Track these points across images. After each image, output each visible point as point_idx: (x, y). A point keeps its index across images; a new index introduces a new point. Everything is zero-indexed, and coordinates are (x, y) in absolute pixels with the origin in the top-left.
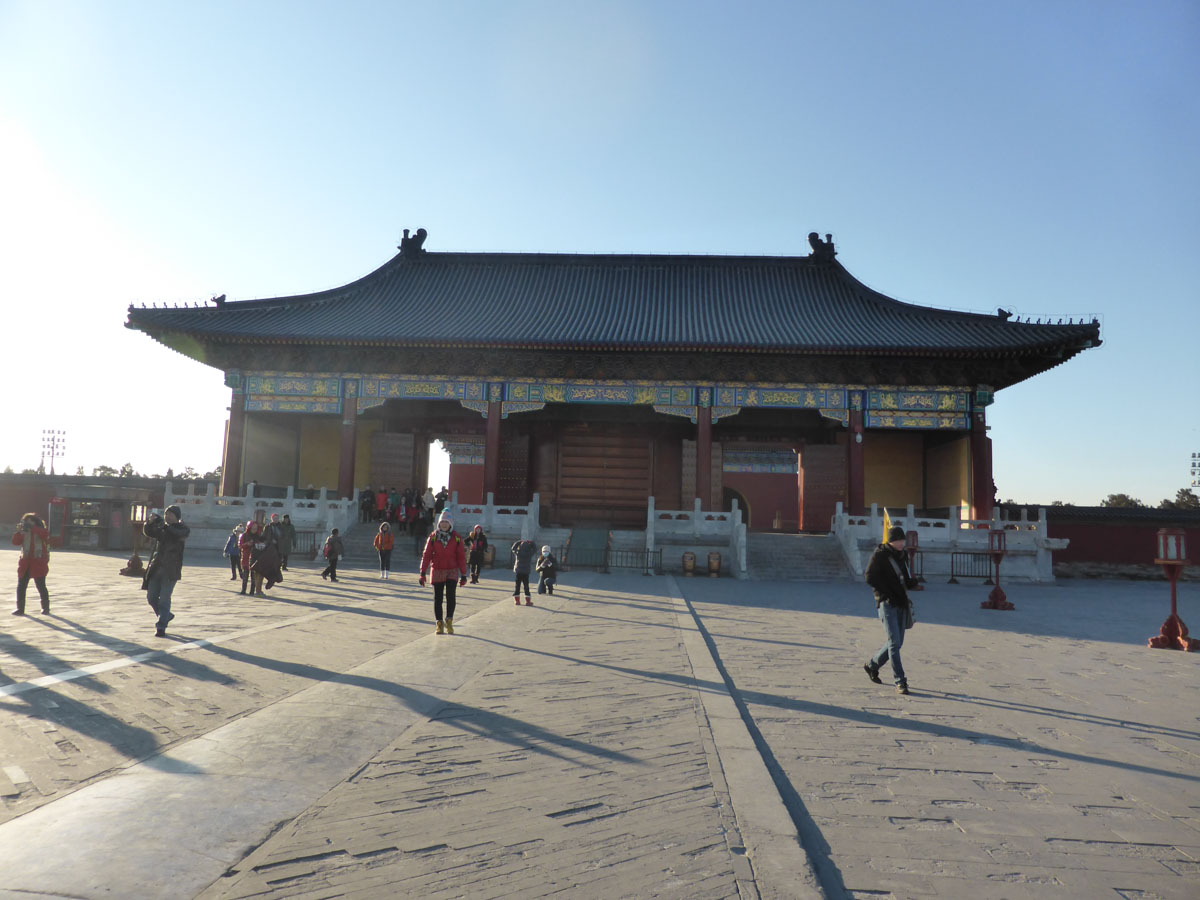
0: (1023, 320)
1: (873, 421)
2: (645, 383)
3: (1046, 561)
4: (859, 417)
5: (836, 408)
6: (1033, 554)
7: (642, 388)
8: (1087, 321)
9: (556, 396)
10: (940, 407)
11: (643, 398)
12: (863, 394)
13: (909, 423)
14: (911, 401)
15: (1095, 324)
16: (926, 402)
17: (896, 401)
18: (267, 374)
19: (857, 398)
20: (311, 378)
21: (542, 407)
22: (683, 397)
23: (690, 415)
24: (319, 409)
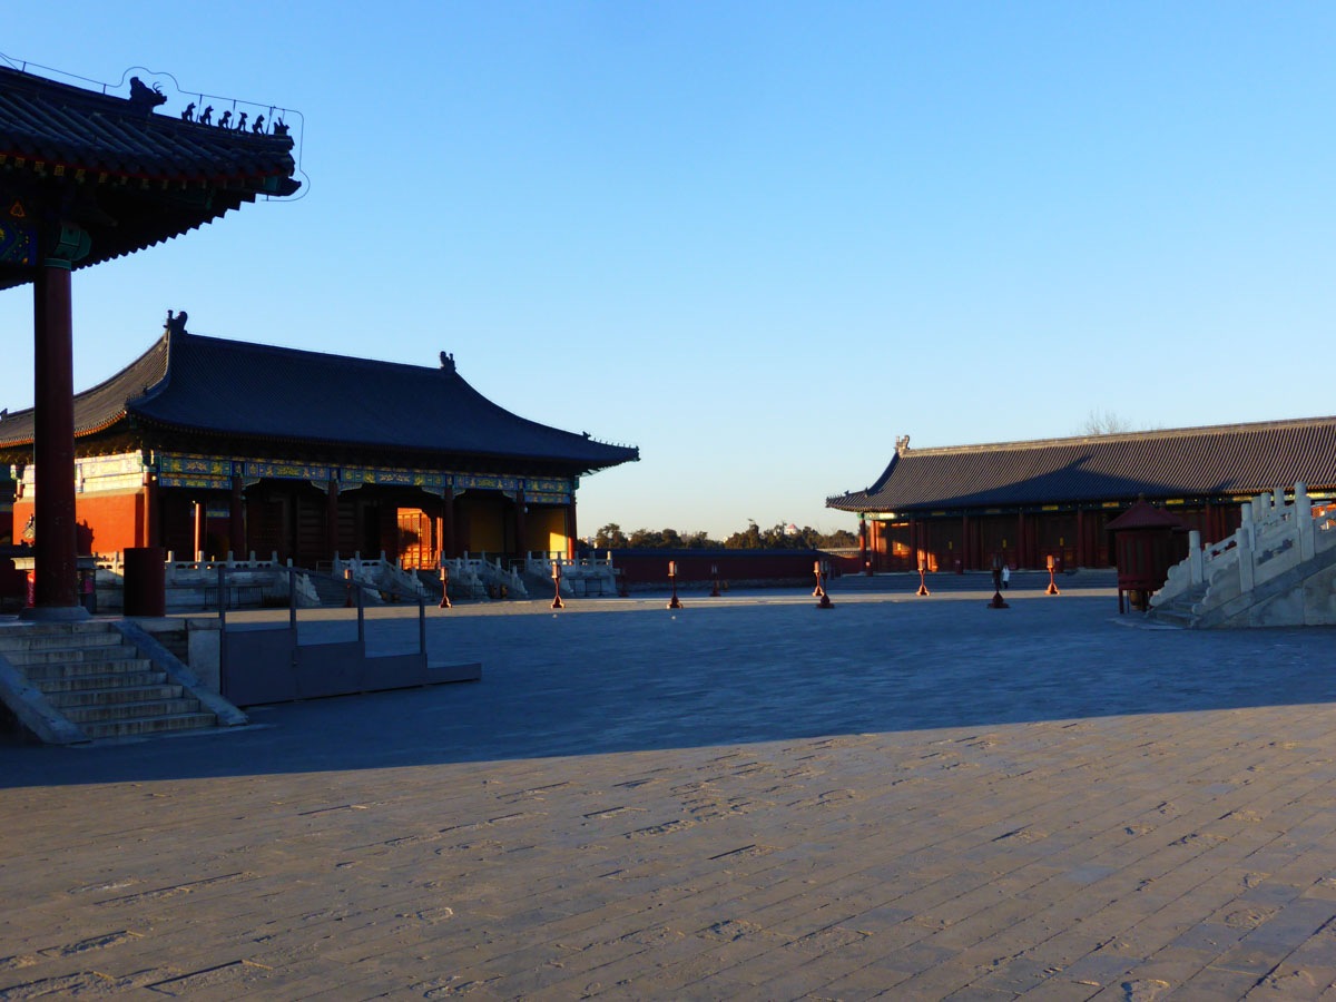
0: (598, 441)
1: (529, 499)
2: (418, 471)
3: (613, 581)
4: (520, 493)
5: (512, 491)
6: (607, 578)
7: (418, 474)
8: (633, 447)
9: (370, 479)
10: (557, 490)
11: (419, 481)
12: (524, 481)
14: (545, 486)
15: (637, 449)
16: (551, 487)
17: (539, 486)
18: (175, 455)
19: (521, 484)
20: (208, 460)
21: (360, 486)
22: (439, 481)
23: (441, 494)
24: (216, 485)
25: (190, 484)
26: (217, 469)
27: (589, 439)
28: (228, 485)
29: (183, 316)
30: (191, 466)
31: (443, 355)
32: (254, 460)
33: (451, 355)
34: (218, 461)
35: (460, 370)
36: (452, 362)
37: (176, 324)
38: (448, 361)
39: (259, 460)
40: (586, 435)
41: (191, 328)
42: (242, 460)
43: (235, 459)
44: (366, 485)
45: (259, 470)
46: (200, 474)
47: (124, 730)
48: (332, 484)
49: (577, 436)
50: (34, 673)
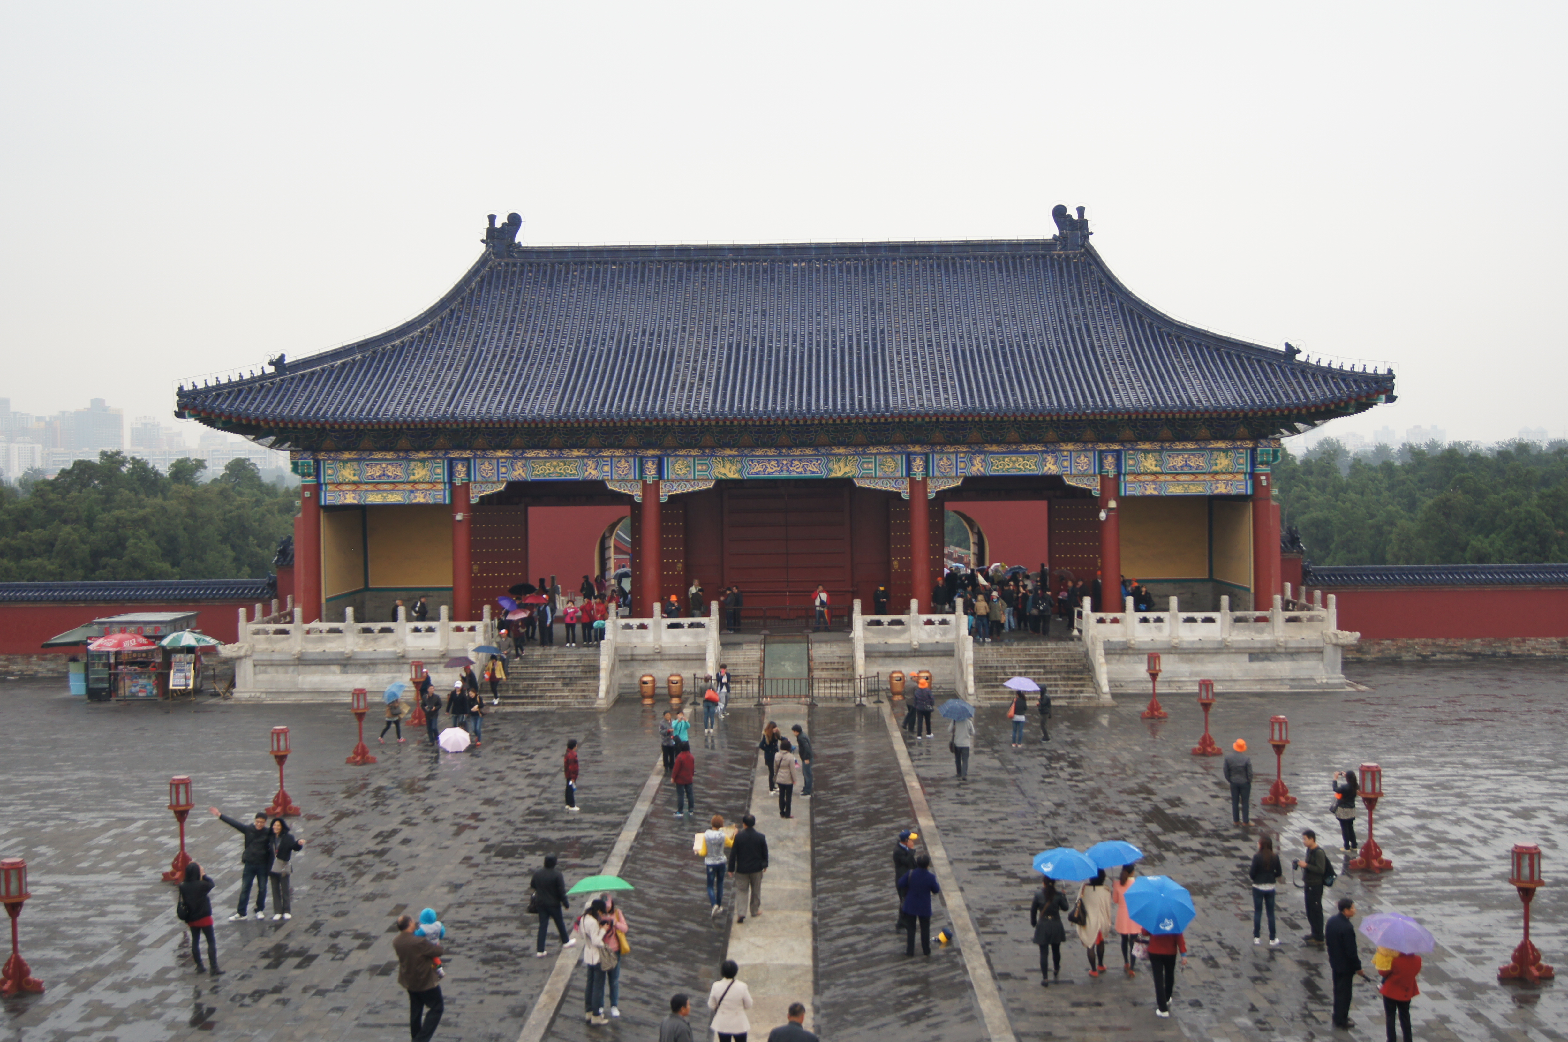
0: (1313, 361)
1: (1131, 488)
3: (1334, 658)
4: (1111, 485)
5: (1083, 475)
6: (1319, 652)
7: (838, 457)
9: (729, 471)
10: (1214, 468)
12: (1118, 454)
13: (1176, 490)
14: (1178, 461)
16: (1196, 461)
17: (1160, 463)
18: (347, 455)
19: (1110, 460)
20: (406, 458)
21: (711, 485)
23: (903, 490)
24: (419, 498)
25: (375, 499)
26: (421, 473)
27: (1300, 357)
28: (440, 495)
29: (514, 221)
30: (375, 471)
31: (1059, 213)
32: (490, 454)
33: (1081, 210)
34: (423, 460)
36: (1085, 224)
37: (502, 235)
38: (1074, 225)
39: (499, 454)
40: (1291, 351)
42: (467, 454)
43: (454, 455)
44: (722, 484)
45: (500, 470)
46: (391, 483)
48: (650, 490)
49: (1274, 353)
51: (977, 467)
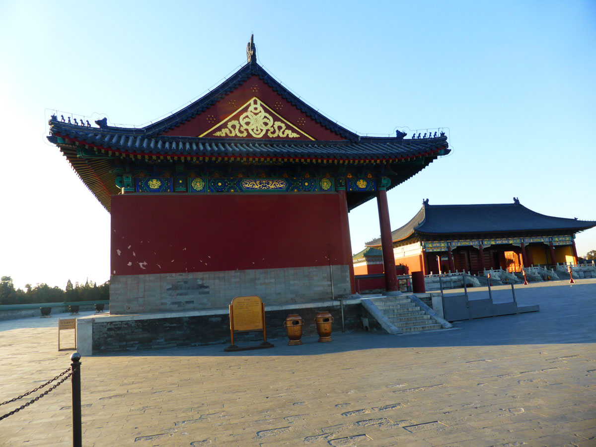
1: (555, 244)
2: (510, 238)
4: (550, 242)
5: (547, 242)
9: (493, 243)
10: (566, 240)
11: (511, 242)
12: (552, 238)
14: (561, 239)
16: (563, 239)
17: (558, 239)
18: (429, 242)
20: (440, 242)
21: (490, 246)
22: (518, 241)
23: (520, 245)
24: (443, 250)
25: (435, 250)
26: (443, 245)
28: (446, 250)
29: (428, 200)
30: (435, 245)
31: (514, 198)
32: (454, 241)
33: (518, 198)
34: (443, 243)
35: (521, 203)
36: (518, 200)
37: (426, 203)
38: (517, 201)
39: (456, 241)
40: (576, 219)
41: (430, 203)
42: (450, 241)
43: (448, 241)
44: (492, 245)
45: (455, 244)
46: (438, 247)
47: (412, 330)
48: (480, 246)
50: (386, 312)
51: (532, 241)
